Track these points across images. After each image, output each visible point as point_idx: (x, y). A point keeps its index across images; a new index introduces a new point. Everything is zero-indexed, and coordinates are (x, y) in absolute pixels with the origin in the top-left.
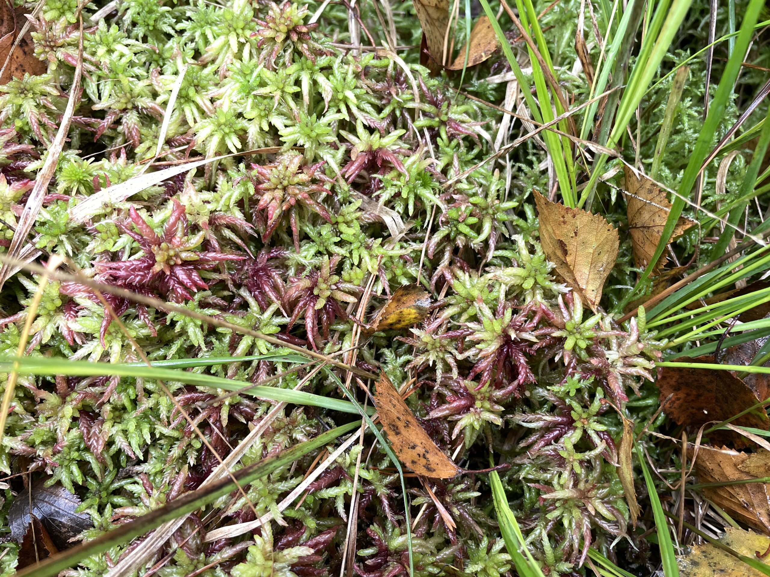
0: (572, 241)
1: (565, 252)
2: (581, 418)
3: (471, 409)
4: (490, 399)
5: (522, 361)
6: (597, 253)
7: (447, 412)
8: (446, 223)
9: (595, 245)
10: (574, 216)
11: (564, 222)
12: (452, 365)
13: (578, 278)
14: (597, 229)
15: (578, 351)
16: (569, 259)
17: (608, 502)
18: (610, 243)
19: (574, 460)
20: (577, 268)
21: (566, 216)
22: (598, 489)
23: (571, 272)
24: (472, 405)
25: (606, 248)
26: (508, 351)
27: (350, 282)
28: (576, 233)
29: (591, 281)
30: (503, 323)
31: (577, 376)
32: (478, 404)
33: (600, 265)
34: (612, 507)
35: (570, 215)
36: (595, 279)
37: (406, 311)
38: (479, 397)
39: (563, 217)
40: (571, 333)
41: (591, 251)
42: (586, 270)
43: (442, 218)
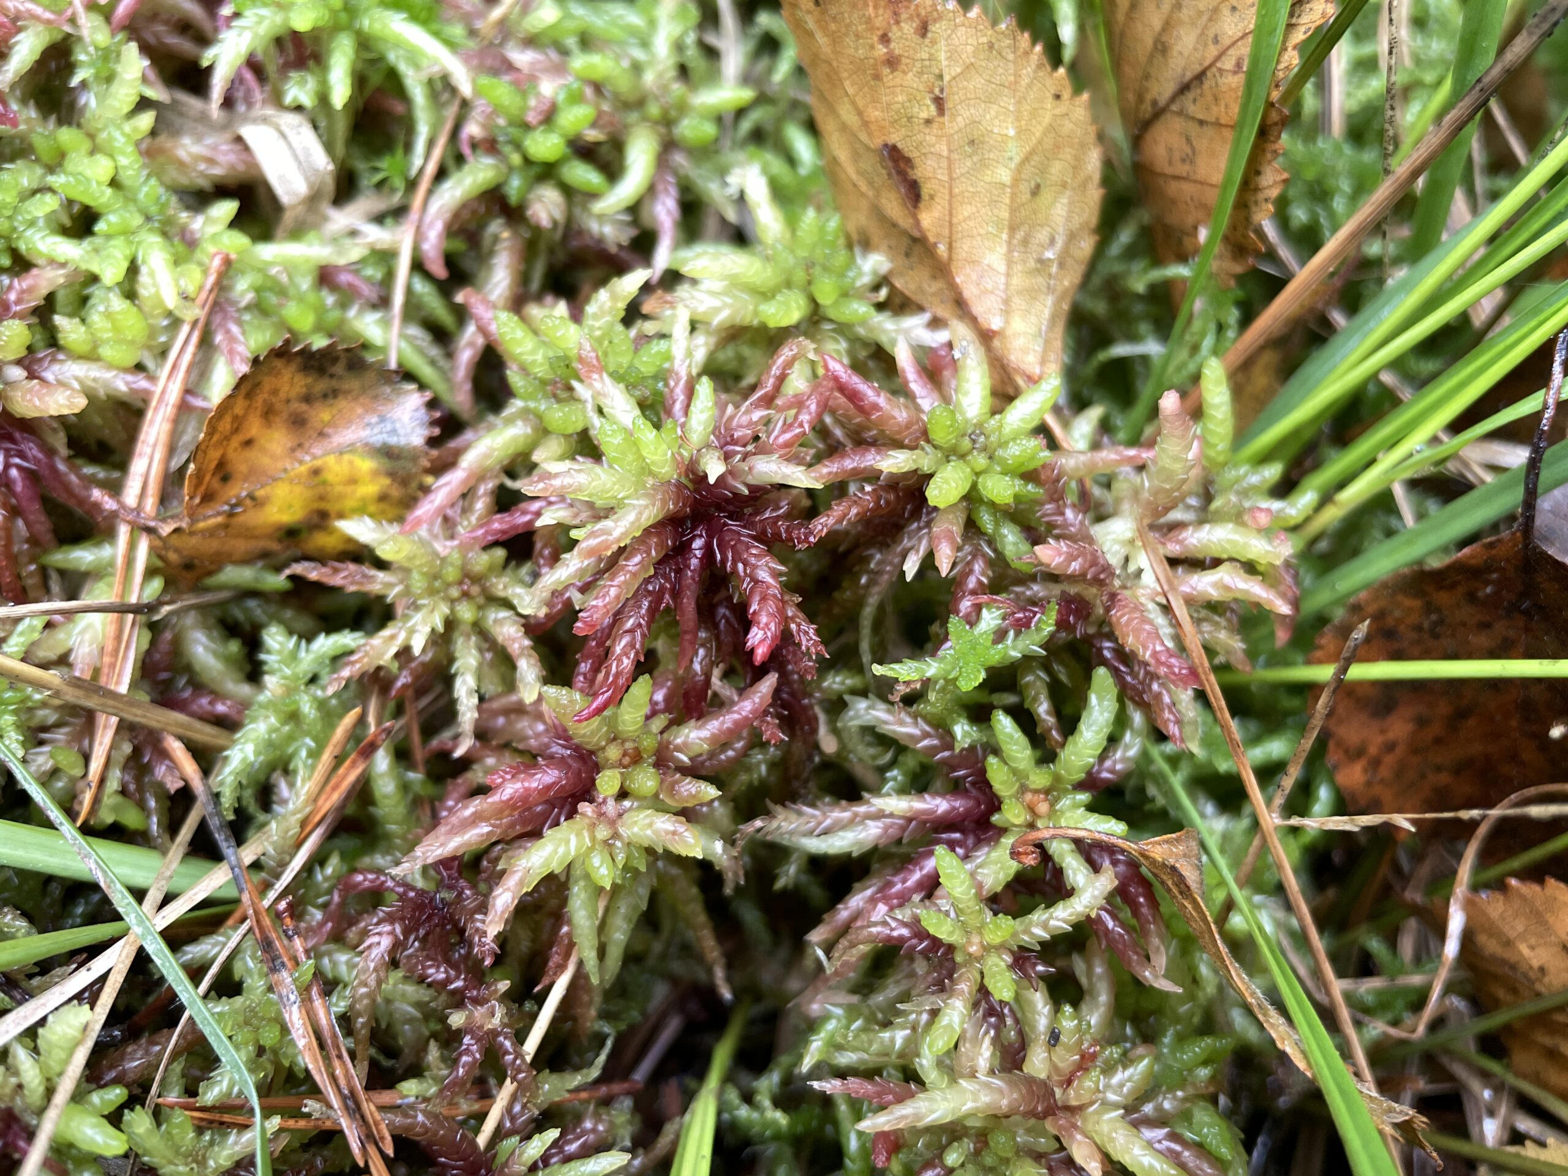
0: (930, 137)
1: (913, 193)
2: (1024, 789)
3: (585, 807)
4: (662, 761)
5: (763, 575)
6: (1025, 188)
7: (484, 829)
8: (489, 145)
9: (1015, 152)
10: (923, 30)
11: (892, 62)
12: (514, 648)
13: (969, 292)
14: (1013, 87)
15: (986, 521)
16: (929, 219)
17: (1159, 1121)
18: (1067, 154)
19: (987, 949)
20: (963, 248)
21: (895, 33)
22: (1109, 1070)
23: (942, 270)
24: (585, 791)
25: (1057, 169)
26: (708, 549)
27: (91, 356)
28: (939, 102)
29: (1018, 302)
30: (683, 438)
31: (990, 619)
32: (607, 783)
33: (1042, 236)
34: (1174, 1137)
35: (908, 28)
36: (1031, 294)
37: (336, 468)
38: (613, 753)
39: (885, 39)
40: (952, 453)
41: (1004, 175)
42: (995, 257)
43: (473, 129)
